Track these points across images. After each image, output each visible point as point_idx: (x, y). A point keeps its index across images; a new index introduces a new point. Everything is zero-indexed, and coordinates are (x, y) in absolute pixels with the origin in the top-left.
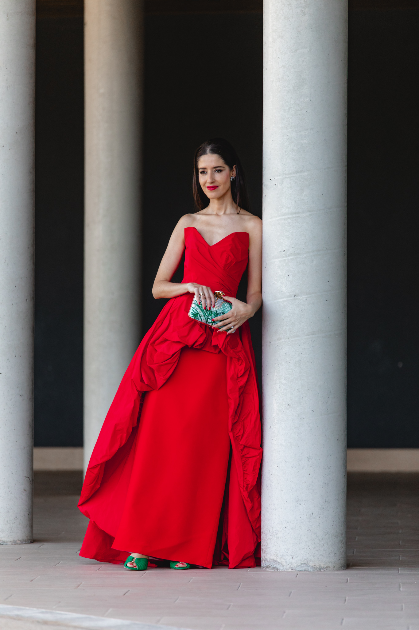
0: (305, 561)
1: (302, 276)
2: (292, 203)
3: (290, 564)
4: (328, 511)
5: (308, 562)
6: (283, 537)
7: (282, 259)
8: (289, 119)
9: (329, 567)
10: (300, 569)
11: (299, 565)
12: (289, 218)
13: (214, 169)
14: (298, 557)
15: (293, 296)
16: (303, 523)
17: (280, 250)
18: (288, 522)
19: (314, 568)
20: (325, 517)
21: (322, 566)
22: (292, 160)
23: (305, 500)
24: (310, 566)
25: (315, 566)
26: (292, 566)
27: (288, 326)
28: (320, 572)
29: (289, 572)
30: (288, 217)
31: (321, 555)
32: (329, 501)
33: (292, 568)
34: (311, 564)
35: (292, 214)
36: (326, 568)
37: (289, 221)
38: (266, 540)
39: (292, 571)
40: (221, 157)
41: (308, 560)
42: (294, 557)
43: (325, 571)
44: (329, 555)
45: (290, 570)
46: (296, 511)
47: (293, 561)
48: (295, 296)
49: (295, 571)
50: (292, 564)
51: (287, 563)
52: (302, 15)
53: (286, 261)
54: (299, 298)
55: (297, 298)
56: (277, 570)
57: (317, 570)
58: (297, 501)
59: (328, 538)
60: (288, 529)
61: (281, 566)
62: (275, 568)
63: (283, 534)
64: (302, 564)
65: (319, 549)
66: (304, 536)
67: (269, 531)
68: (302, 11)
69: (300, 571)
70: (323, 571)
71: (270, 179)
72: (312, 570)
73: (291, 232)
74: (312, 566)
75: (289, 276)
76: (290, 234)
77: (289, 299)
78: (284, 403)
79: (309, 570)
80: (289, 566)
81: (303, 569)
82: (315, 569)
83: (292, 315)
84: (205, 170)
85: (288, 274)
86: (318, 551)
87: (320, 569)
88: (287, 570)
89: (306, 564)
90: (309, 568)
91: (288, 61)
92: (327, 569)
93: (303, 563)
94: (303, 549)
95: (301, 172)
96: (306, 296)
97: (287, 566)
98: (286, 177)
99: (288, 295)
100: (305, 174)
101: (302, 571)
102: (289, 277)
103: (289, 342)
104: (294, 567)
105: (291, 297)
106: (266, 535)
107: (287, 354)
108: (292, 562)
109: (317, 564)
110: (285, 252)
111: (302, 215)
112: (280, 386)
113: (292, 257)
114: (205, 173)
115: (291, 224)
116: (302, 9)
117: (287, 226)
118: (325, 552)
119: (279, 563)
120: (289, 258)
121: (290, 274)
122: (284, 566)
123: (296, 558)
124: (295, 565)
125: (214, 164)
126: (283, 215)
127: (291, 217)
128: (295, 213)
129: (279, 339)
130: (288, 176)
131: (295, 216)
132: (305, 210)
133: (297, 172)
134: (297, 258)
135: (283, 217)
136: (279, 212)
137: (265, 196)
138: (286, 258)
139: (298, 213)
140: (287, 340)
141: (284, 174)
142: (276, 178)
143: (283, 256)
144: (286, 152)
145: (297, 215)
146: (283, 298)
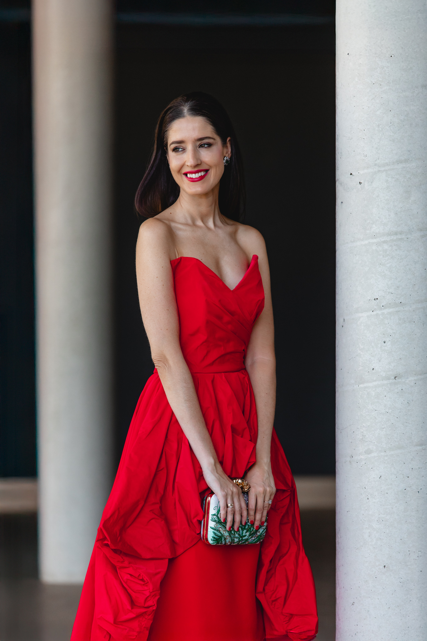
1: (408, 343)
2: (389, 215)
7: (372, 313)
8: (385, 68)
12: (384, 242)
13: (198, 143)
15: (393, 378)
17: (369, 298)
22: (390, 140)
27: (384, 429)
30: (383, 240)
35: (389, 234)
37: (386, 247)
40: (209, 121)
48: (396, 378)
53: (381, 316)
54: (403, 380)
55: (400, 380)
71: (351, 174)
73: (388, 265)
75: (384, 342)
76: (387, 270)
77: (385, 382)
78: (377, 564)
84: (183, 145)
85: (384, 340)
98: (379, 171)
99: (384, 375)
102: (385, 344)
103: (386, 458)
105: (388, 378)
107: (382, 478)
110: (378, 301)
113: (390, 310)
114: (180, 150)
115: (388, 253)
120: (386, 311)
121: (387, 340)
125: (197, 134)
128: (396, 234)
129: (368, 452)
130: (383, 169)
131: (395, 238)
132: (413, 228)
133: (399, 162)
134: (399, 311)
135: (375, 240)
136: (368, 232)
137: (342, 203)
138: (379, 312)
139: (401, 234)
140: (383, 454)
141: (376, 165)
142: (361, 172)
143: (375, 307)
144: (379, 126)
145: (400, 237)
146: (375, 381)
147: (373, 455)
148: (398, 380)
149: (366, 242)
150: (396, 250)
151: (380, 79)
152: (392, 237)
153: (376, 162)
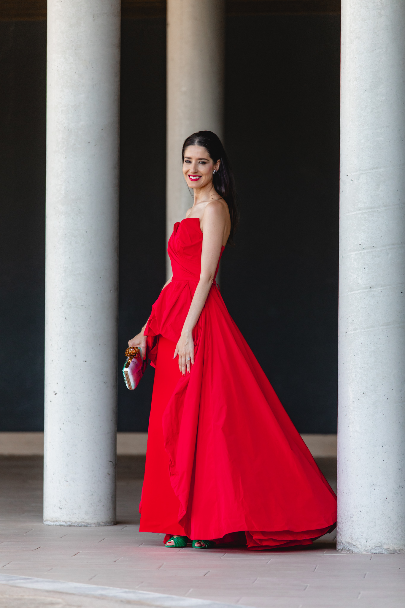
0: (379, 544)
1: (377, 269)
2: (368, 198)
3: (364, 547)
4: (402, 495)
5: (382, 545)
6: (358, 521)
7: (358, 252)
8: (366, 116)
9: (402, 550)
10: (375, 552)
11: (373, 548)
12: (365, 213)
13: (199, 161)
14: (372, 540)
15: (369, 288)
16: (377, 507)
17: (356, 244)
18: (363, 506)
19: (388, 550)
20: (399, 502)
21: (396, 549)
22: (369, 156)
23: (379, 485)
24: (384, 549)
25: (389, 549)
26: (366, 549)
27: (364, 317)
28: (393, 555)
29: (364, 554)
30: (364, 212)
31: (395, 538)
32: (403, 486)
33: (366, 550)
34: (385, 547)
35: (368, 208)
36: (399, 550)
37: (366, 215)
38: (342, 523)
39: (367, 553)
41: (382, 543)
42: (369, 540)
43: (398, 553)
44: (403, 539)
45: (365, 553)
46: (371, 496)
47: (368, 544)
48: (371, 288)
49: (369, 553)
50: (366, 547)
51: (362, 546)
52: (379, 17)
53: (363, 254)
54: (375, 289)
55: (373, 289)
56: (352, 552)
57: (391, 552)
58: (372, 486)
59: (402, 522)
60: (363, 513)
61: (356, 548)
62: (350, 550)
63: (358, 517)
64: (376, 547)
65: (393, 533)
66: (379, 519)
67: (345, 514)
68: (379, 12)
69: (374, 553)
70: (396, 553)
71: (347, 175)
72: (386, 553)
73: (367, 226)
74: (386, 549)
76: (366, 228)
77: (365, 290)
78: (359, 392)
79: (383, 553)
80: (364, 549)
81: (377, 551)
82: (389, 552)
83: (367, 306)
84: (190, 160)
85: (364, 267)
86: (391, 534)
87: (394, 552)
88: (361, 552)
89: (380, 547)
90: (383, 551)
91: (365, 61)
92: (400, 552)
93: (377, 545)
94: (378, 532)
95: (377, 168)
96: (381, 288)
97: (362, 548)
98: (362, 173)
99: (364, 287)
100: (381, 170)
101: (376, 553)
102: (365, 269)
103: (365, 333)
104: (369, 549)
105: (366, 288)
106: (342, 519)
107: (362, 344)
108: (366, 545)
109: (391, 547)
110: (361, 245)
111: (378, 210)
112: (355, 374)
113: (368, 250)
115: (367, 219)
116: (379, 11)
117: (363, 221)
118: (398, 535)
119: (354, 545)
120: (365, 251)
121: (366, 267)
122: (359, 549)
123: (370, 540)
124: (370, 548)
126: (359, 210)
127: (367, 211)
128: (371, 208)
129: (355, 329)
130: (364, 172)
131: (371, 211)
132: (381, 205)
133: (373, 168)
134: (372, 251)
135: (360, 212)
136: (356, 207)
137: (342, 191)
138: (362, 252)
139: (374, 208)
140: (363, 330)
141: (360, 170)
142: (353, 174)
143: (360, 249)
144: (362, 148)
145: (373, 210)
146: (359, 290)
147: (357, 331)
148: (371, 289)
149: (355, 213)
150: (371, 217)
151: (363, 123)
152: (369, 210)
153: (361, 169)
